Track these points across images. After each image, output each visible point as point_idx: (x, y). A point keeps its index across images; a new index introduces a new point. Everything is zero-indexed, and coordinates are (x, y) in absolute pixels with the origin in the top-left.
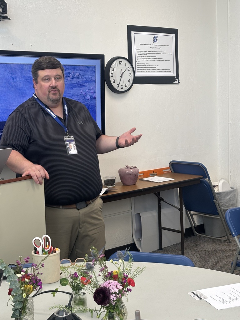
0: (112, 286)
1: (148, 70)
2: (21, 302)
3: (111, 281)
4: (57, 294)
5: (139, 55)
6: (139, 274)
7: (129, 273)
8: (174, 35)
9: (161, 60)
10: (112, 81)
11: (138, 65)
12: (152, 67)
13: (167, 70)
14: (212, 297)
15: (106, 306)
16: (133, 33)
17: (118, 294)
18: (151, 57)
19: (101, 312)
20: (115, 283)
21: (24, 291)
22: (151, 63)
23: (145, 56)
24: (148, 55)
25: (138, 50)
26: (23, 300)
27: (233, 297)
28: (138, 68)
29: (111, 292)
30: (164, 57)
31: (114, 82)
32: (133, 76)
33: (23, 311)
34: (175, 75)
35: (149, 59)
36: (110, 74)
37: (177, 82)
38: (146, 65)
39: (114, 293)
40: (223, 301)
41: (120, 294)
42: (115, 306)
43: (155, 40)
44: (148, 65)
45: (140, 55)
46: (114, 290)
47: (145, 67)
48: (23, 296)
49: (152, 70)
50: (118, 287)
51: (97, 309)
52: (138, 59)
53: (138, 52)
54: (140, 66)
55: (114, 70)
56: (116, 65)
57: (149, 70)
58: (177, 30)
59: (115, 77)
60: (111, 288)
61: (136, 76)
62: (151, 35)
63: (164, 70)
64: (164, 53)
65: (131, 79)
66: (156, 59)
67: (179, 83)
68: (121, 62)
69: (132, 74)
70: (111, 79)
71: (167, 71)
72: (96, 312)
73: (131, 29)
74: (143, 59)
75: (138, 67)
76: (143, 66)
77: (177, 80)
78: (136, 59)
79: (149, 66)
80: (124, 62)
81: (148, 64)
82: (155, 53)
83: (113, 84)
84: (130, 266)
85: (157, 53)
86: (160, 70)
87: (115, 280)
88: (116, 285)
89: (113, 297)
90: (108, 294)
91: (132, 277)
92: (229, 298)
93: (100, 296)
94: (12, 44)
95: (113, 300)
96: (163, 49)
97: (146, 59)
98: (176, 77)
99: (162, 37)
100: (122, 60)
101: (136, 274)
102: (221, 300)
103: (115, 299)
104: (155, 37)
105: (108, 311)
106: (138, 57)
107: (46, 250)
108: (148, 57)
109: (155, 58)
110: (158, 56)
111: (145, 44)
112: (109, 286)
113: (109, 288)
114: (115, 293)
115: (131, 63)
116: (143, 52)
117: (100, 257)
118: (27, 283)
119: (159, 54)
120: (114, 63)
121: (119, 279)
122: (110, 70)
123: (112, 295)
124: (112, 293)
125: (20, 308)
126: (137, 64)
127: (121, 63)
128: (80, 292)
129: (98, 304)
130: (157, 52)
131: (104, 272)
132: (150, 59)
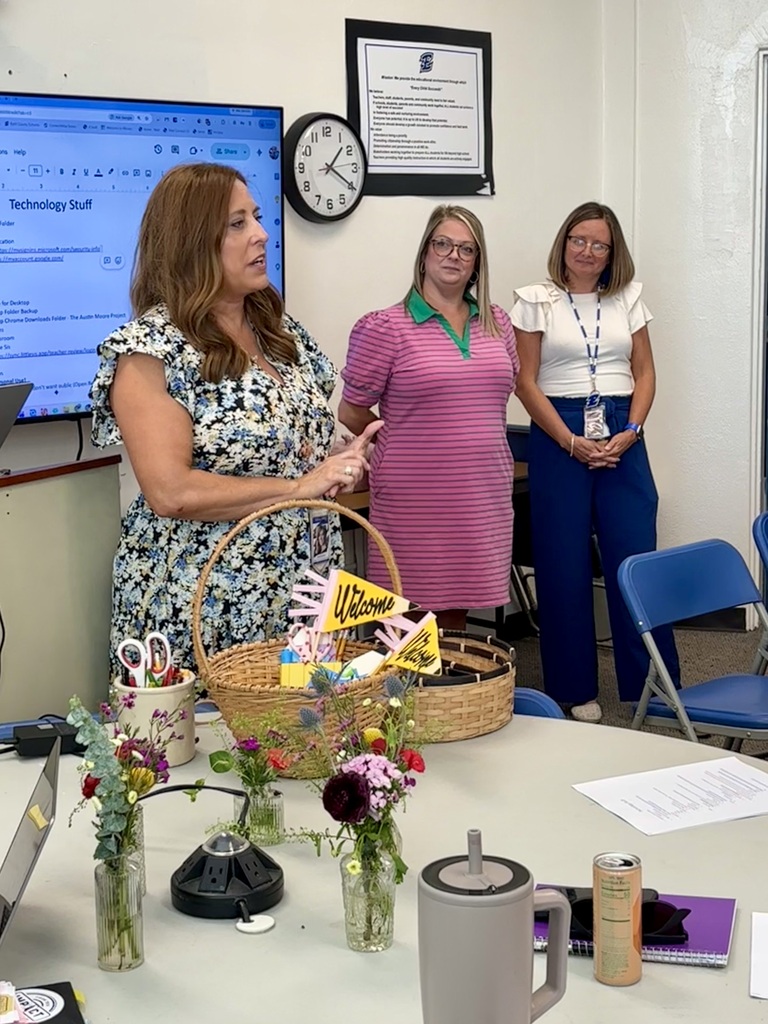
0: (372, 769)
1: (405, 153)
2: (121, 814)
3: (369, 757)
4: (201, 794)
5: (379, 110)
8: (479, 51)
9: (443, 123)
10: (301, 186)
11: (377, 138)
12: (417, 145)
13: (460, 154)
14: (626, 802)
15: (358, 823)
16: (361, 42)
17: (390, 791)
18: (415, 117)
19: (341, 840)
20: (380, 761)
21: (130, 784)
22: (414, 134)
23: (396, 111)
24: (406, 109)
25: (376, 95)
26: (127, 809)
27: (685, 802)
28: (377, 149)
29: (371, 785)
30: (452, 116)
31: (307, 189)
32: (361, 171)
33: (126, 841)
34: (481, 171)
35: (408, 122)
36: (297, 165)
37: (486, 191)
38: (400, 139)
39: (380, 789)
40: (659, 812)
41: (395, 791)
42: (379, 822)
43: (426, 64)
44: (404, 139)
45: (382, 110)
46: (378, 780)
47: (397, 144)
48: (130, 798)
49: (418, 155)
50: (390, 772)
51: (330, 833)
52: (377, 121)
53: (377, 100)
54: (382, 141)
55: (308, 153)
56: (314, 137)
57: (407, 155)
58: (489, 34)
59: (311, 173)
60: (369, 775)
61: (371, 170)
62: (415, 50)
63: (450, 156)
64: (452, 104)
65: (357, 180)
66: (429, 123)
67: (493, 193)
68: (328, 130)
69: (360, 164)
70: (300, 180)
71: (459, 157)
72: (328, 839)
73: (357, 30)
74: (390, 122)
75: (375, 146)
76: (390, 141)
77: (488, 184)
78: (372, 121)
79: (409, 142)
80: (337, 127)
81: (405, 136)
82: (425, 105)
83: (304, 195)
85: (430, 103)
86: (441, 156)
87: (377, 753)
88: (383, 768)
89: (375, 799)
90: (363, 791)
92: (675, 803)
93: (342, 796)
94: (10, 72)
95: (376, 807)
96: (448, 92)
97: (399, 122)
98: (484, 176)
99: (443, 55)
100: (330, 123)
102: (652, 809)
103: (383, 803)
104: (426, 57)
105: (362, 837)
106: (377, 115)
107: (157, 676)
108: (405, 116)
109: (426, 118)
110: (434, 113)
111: (396, 78)
112: (365, 769)
113: (364, 775)
114: (383, 788)
115: (356, 133)
116: (390, 101)
118: (140, 764)
119: (437, 106)
120: (308, 133)
121: (389, 750)
122: (297, 153)
123: (374, 793)
124: (375, 789)
125: (119, 830)
126: (372, 137)
127: (327, 132)
128: (266, 788)
129: (336, 818)
130: (431, 100)
132: (412, 122)
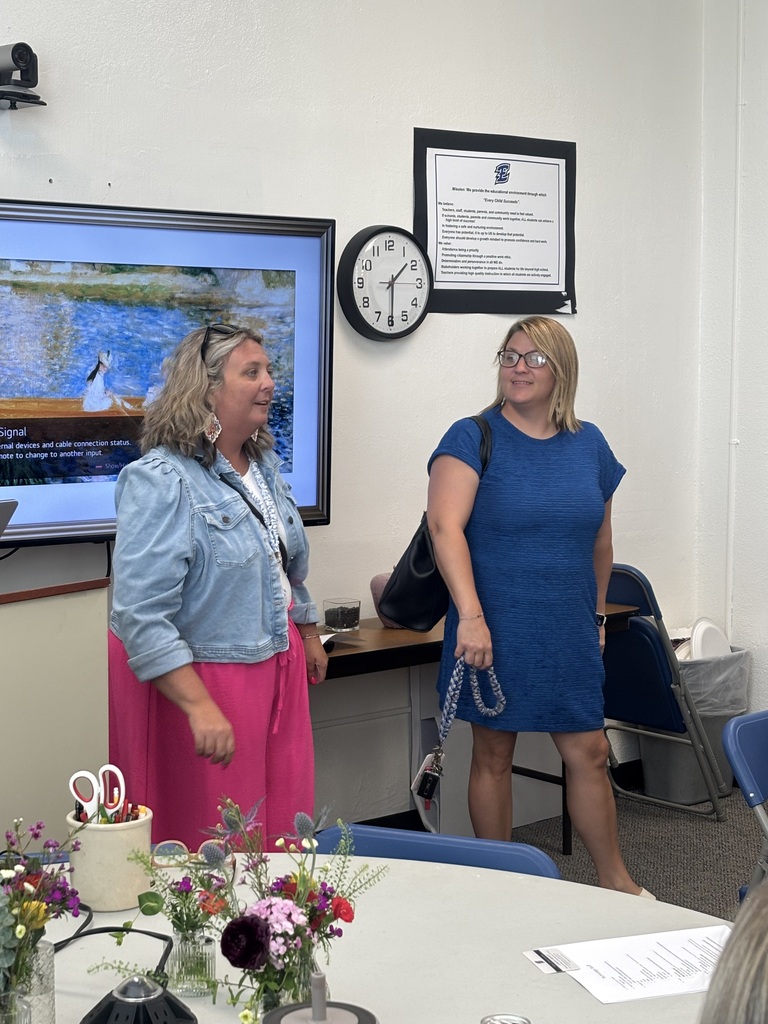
0: (275, 913)
1: (476, 268)
2: (10, 949)
3: (275, 900)
4: (128, 937)
5: (448, 224)
6: (368, 885)
7: (341, 884)
8: (562, 162)
9: (519, 238)
10: (359, 302)
11: (445, 252)
12: (490, 260)
13: (537, 270)
14: (591, 967)
15: (258, 971)
16: (431, 152)
17: (293, 937)
18: (488, 231)
19: (242, 988)
20: (286, 905)
21: (19, 919)
22: (486, 248)
23: (467, 224)
24: (478, 222)
25: (446, 207)
26: (15, 944)
27: (655, 970)
28: (445, 264)
29: (272, 931)
30: (530, 230)
31: (366, 304)
32: (426, 287)
33: (14, 978)
34: (561, 288)
36: (355, 280)
37: (567, 309)
38: (472, 253)
39: (282, 935)
40: (624, 979)
41: (298, 938)
42: (282, 972)
43: (502, 175)
44: (475, 253)
45: (452, 223)
46: (280, 925)
47: (468, 259)
48: (17, 932)
49: (490, 271)
50: (293, 917)
51: (230, 980)
52: (446, 235)
53: (446, 213)
54: (452, 255)
55: (368, 267)
56: (376, 251)
57: (478, 271)
58: (573, 145)
59: (370, 288)
60: (272, 919)
61: (437, 286)
62: (490, 161)
63: (526, 272)
64: (530, 217)
65: (422, 297)
66: (504, 237)
67: (574, 311)
68: (391, 243)
69: (426, 280)
70: (359, 295)
71: (537, 273)
72: (226, 987)
73: (426, 139)
74: (460, 235)
75: (443, 261)
76: (460, 255)
77: (569, 302)
78: (440, 234)
79: (481, 257)
80: (401, 242)
81: (477, 250)
82: (500, 218)
83: (362, 310)
84: (344, 862)
85: (506, 216)
86: (516, 272)
87: (288, 897)
88: (288, 912)
89: (276, 946)
90: (262, 936)
91: (348, 894)
92: (644, 971)
93: (240, 940)
94: (50, 181)
95: (276, 954)
96: (525, 204)
97: (470, 236)
98: (564, 294)
99: (522, 167)
100: (386, 237)
101: (359, 885)
102: (617, 976)
103: (283, 950)
104: (502, 168)
105: (263, 984)
106: (446, 229)
108: (478, 230)
109: (500, 231)
110: (509, 227)
111: (468, 190)
112: (269, 912)
113: (266, 919)
114: (285, 935)
115: (423, 249)
116: (460, 214)
117: (248, 829)
118: (31, 897)
119: (513, 220)
120: (369, 247)
121: (298, 894)
122: (356, 267)
123: (274, 939)
124: (275, 935)
125: (6, 966)
126: (440, 252)
127: (390, 247)
128: (198, 935)
129: (235, 963)
130: (507, 213)
131: (256, 873)
132: (485, 236)
